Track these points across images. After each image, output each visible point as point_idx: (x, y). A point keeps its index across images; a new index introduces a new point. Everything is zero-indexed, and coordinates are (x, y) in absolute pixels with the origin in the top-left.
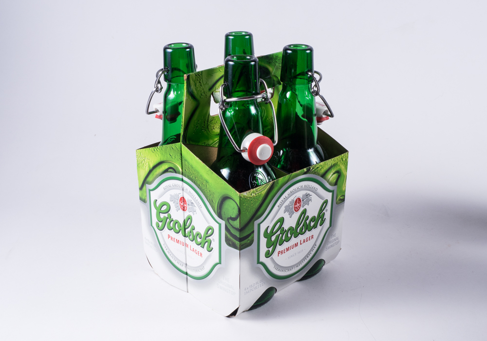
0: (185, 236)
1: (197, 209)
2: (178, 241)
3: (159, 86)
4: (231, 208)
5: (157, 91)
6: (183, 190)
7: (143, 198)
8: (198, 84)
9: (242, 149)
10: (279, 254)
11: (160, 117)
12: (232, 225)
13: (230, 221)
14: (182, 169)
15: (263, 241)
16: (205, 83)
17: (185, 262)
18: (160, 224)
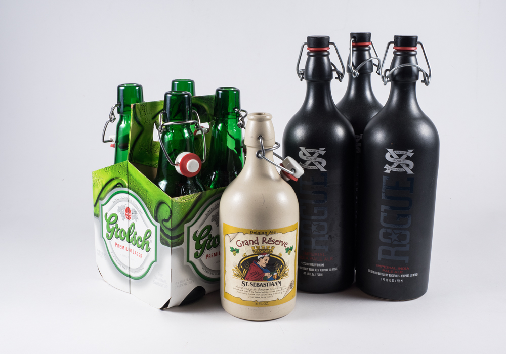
0: (129, 242)
1: (139, 216)
2: (123, 248)
3: (113, 116)
4: (164, 212)
5: (111, 121)
6: (128, 201)
7: (97, 213)
8: (142, 113)
9: (175, 163)
10: (207, 257)
11: (113, 146)
12: (165, 226)
13: (164, 222)
14: (128, 183)
15: (193, 243)
16: (148, 113)
17: (128, 266)
18: (110, 234)
